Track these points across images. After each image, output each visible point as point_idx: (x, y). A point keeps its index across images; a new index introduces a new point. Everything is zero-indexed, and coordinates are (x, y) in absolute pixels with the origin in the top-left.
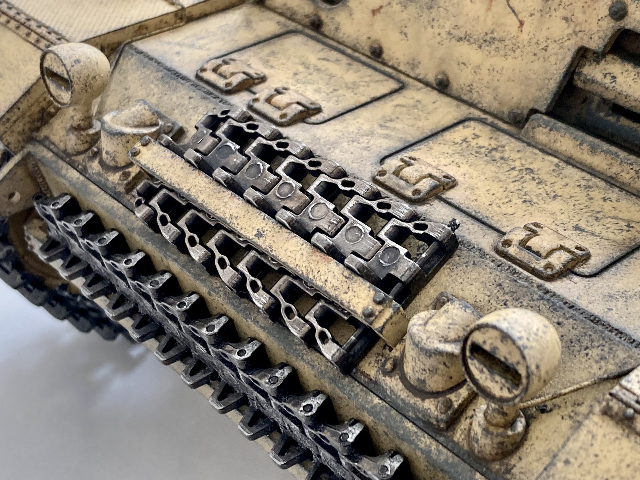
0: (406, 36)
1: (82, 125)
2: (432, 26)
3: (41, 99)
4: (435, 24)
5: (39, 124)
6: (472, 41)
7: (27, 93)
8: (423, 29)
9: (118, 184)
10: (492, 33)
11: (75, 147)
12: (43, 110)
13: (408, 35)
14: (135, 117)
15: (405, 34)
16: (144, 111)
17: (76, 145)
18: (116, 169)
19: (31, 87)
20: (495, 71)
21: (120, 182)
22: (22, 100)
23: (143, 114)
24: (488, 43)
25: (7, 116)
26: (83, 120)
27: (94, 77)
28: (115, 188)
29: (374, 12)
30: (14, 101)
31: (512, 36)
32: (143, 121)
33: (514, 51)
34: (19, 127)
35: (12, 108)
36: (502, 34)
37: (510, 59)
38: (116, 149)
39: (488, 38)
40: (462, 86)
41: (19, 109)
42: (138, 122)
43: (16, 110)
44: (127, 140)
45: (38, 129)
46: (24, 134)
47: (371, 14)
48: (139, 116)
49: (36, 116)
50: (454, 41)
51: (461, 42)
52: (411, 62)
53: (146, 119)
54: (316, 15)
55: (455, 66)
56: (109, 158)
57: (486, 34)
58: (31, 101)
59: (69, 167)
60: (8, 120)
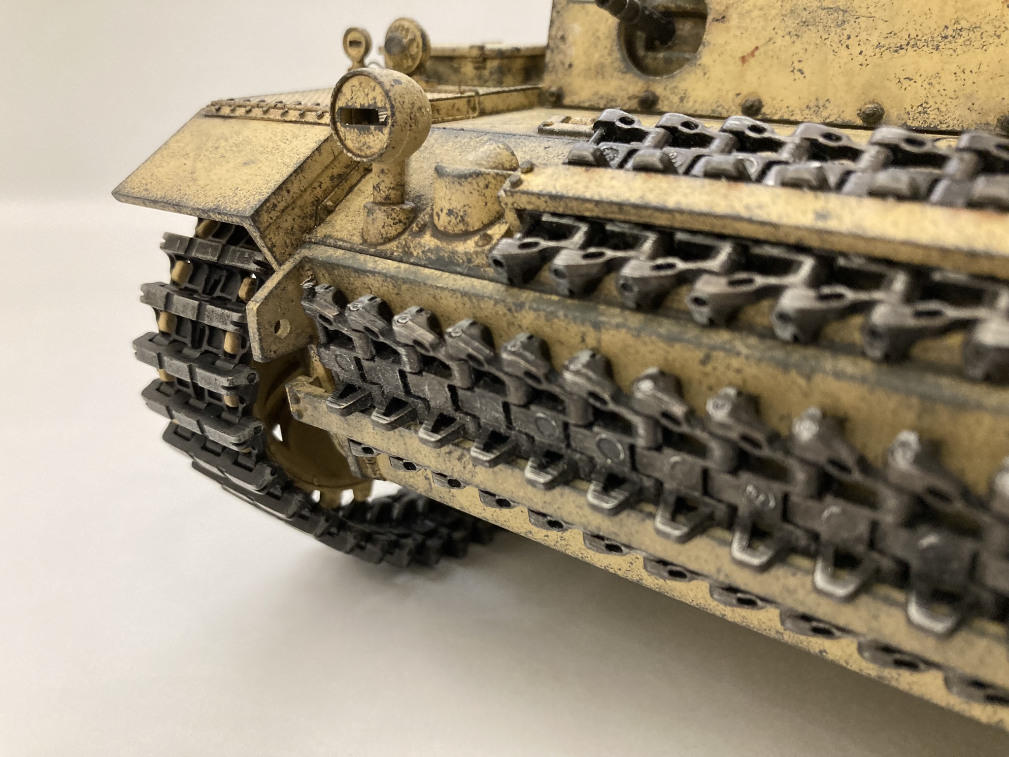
0: (802, 73)
1: (392, 196)
2: (847, 47)
3: (316, 185)
4: (853, 42)
5: (311, 223)
6: (920, 44)
7: (300, 169)
8: (831, 56)
9: (476, 253)
10: (957, 22)
11: (383, 231)
12: (318, 201)
13: (804, 70)
14: (489, 157)
15: (801, 72)
16: (498, 150)
17: (383, 227)
18: (466, 235)
19: (305, 162)
20: (967, 72)
21: (479, 249)
22: (293, 178)
23: (499, 154)
24: (950, 38)
25: (273, 201)
26: (393, 188)
27: (420, 108)
28: (469, 261)
29: (743, 59)
30: (281, 180)
31: (993, 17)
32: (501, 162)
33: (999, 37)
34: (288, 222)
35: (280, 188)
36: (973, 20)
37: (991, 49)
38: (467, 202)
39: (950, 32)
40: (909, 109)
41: (288, 192)
42: (495, 162)
43: (285, 193)
44: (486, 182)
45: (310, 230)
46: (293, 234)
47: (740, 63)
48: (493, 155)
49: (309, 210)
50: (887, 55)
51: (902, 52)
52: (812, 104)
53: (504, 160)
54: (647, 91)
55: (893, 86)
56: (454, 221)
57: (946, 27)
58: (305, 183)
59: (377, 259)
60: (275, 206)
